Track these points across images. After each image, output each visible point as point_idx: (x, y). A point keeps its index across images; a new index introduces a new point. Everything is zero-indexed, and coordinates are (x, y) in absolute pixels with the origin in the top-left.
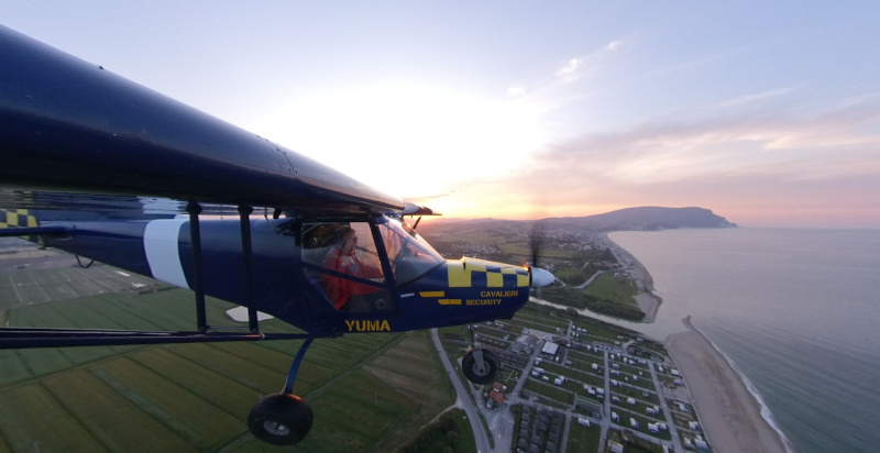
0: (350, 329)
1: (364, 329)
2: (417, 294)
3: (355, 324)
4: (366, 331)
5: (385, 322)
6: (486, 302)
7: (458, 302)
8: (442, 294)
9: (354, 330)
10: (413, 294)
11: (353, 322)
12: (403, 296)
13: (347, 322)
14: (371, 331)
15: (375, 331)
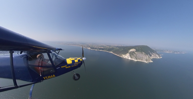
0: (45, 79)
1: (48, 78)
2: (61, 67)
3: (46, 77)
4: (49, 78)
5: (54, 75)
6: (75, 65)
7: (70, 67)
8: (66, 66)
9: (46, 79)
10: (60, 67)
11: (45, 77)
12: (57, 68)
13: (44, 78)
14: (50, 78)
15: (52, 78)
